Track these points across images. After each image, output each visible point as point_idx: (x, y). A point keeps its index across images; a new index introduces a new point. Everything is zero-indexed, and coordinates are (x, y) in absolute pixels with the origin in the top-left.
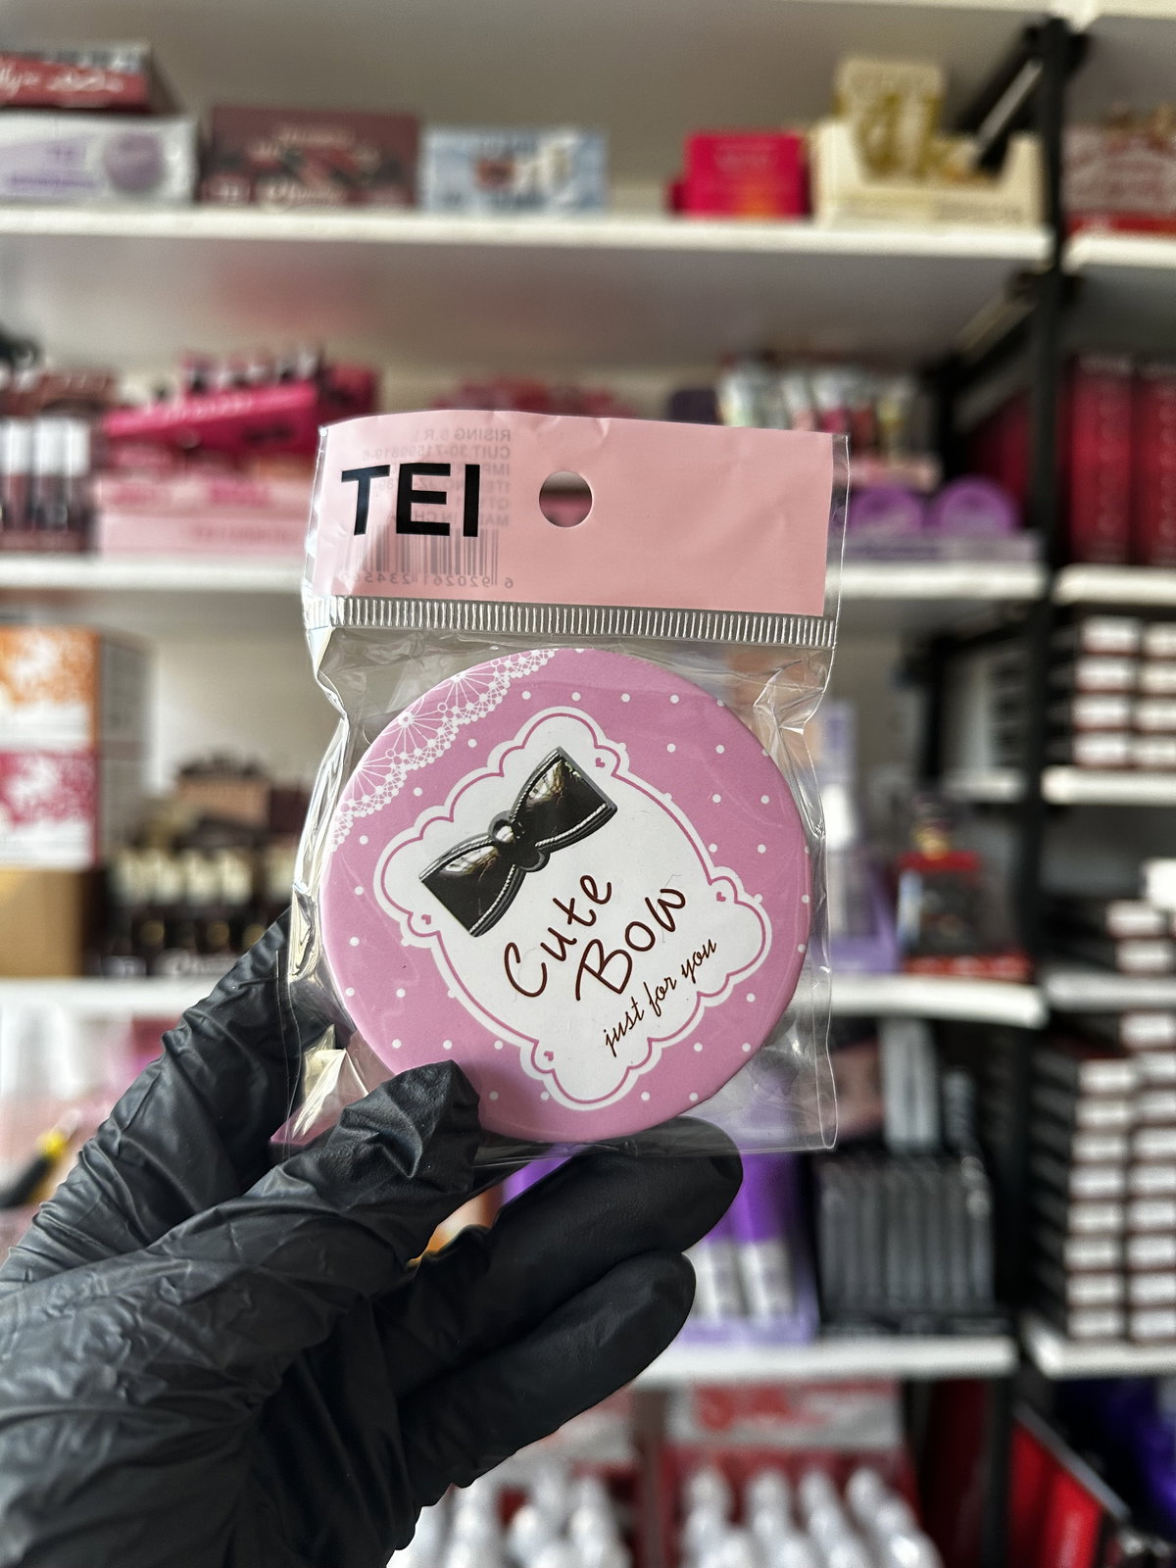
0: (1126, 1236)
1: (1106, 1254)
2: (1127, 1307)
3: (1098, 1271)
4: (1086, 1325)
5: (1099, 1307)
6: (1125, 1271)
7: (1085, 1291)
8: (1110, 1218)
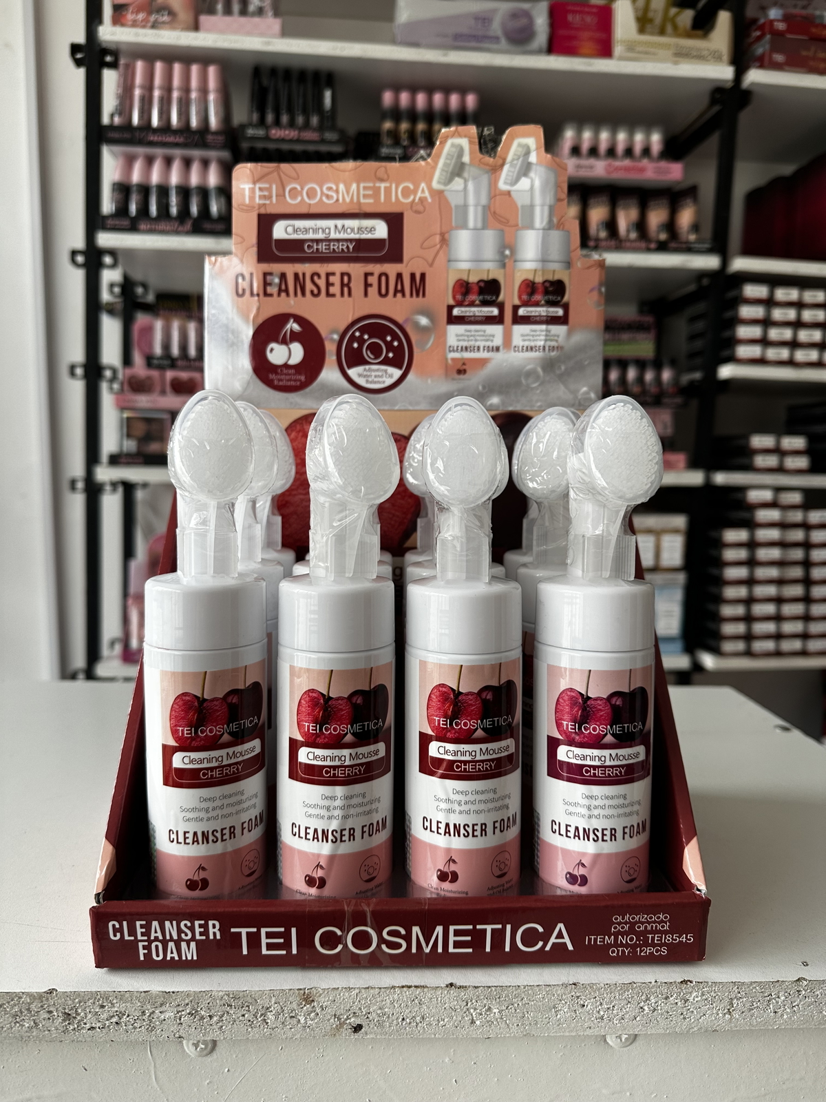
0: (749, 601)
1: (740, 610)
2: (749, 637)
3: (736, 619)
4: (728, 647)
5: (736, 638)
6: (749, 619)
7: (729, 629)
8: (742, 592)
